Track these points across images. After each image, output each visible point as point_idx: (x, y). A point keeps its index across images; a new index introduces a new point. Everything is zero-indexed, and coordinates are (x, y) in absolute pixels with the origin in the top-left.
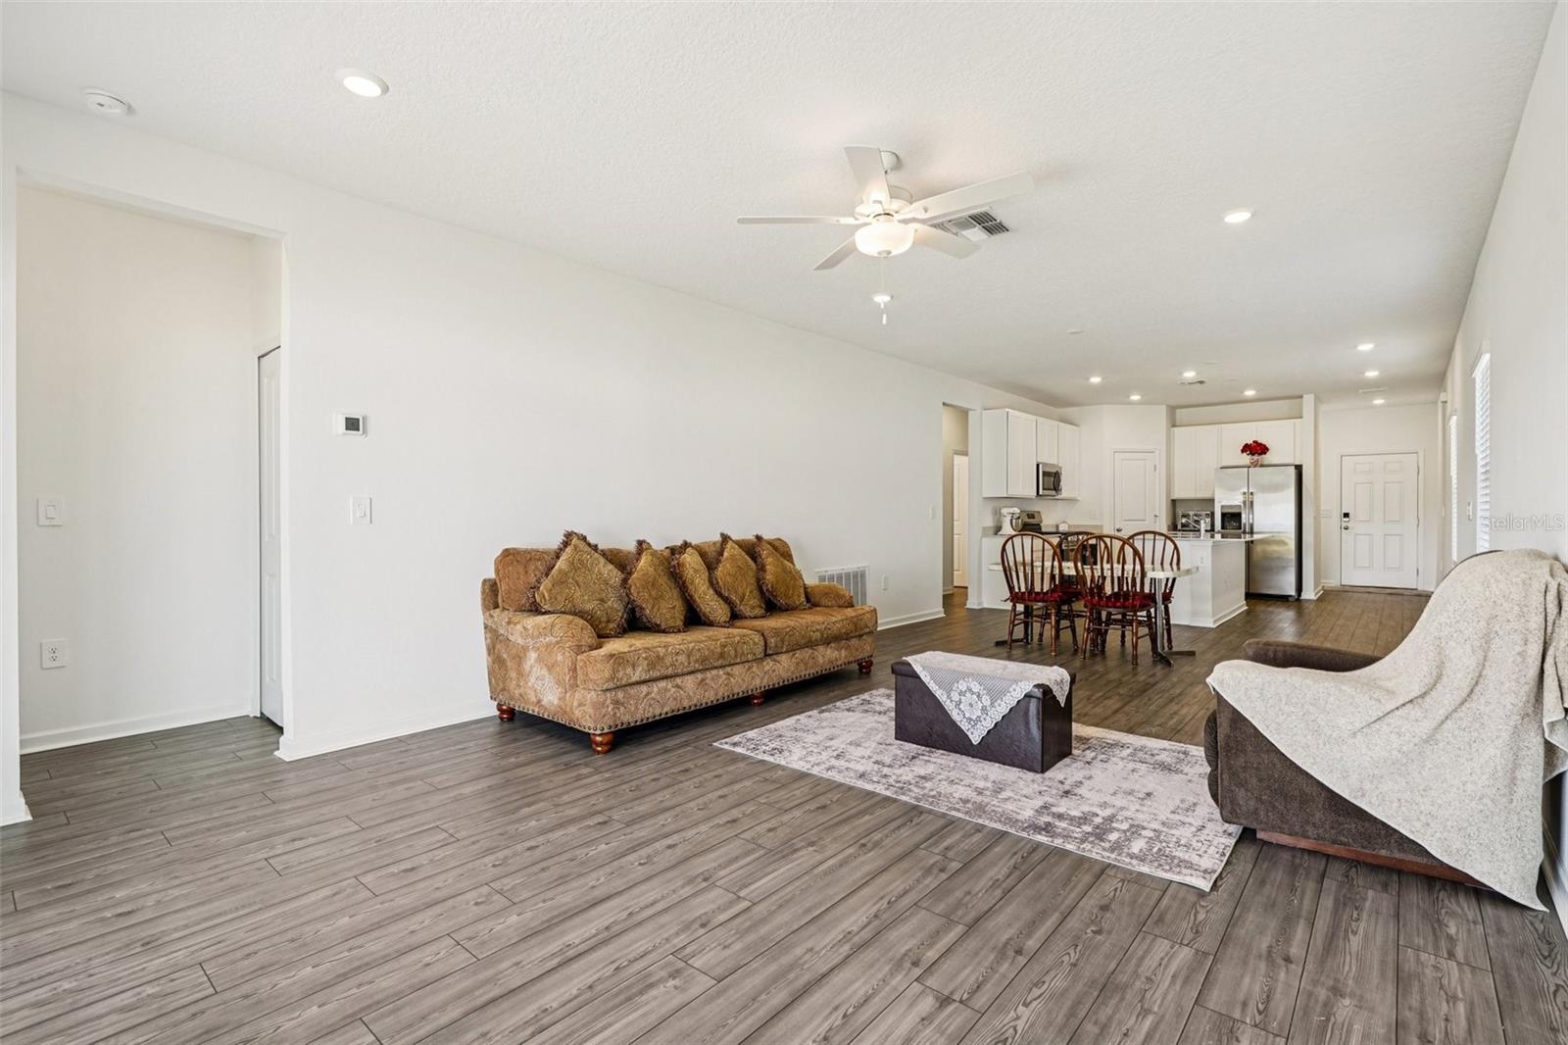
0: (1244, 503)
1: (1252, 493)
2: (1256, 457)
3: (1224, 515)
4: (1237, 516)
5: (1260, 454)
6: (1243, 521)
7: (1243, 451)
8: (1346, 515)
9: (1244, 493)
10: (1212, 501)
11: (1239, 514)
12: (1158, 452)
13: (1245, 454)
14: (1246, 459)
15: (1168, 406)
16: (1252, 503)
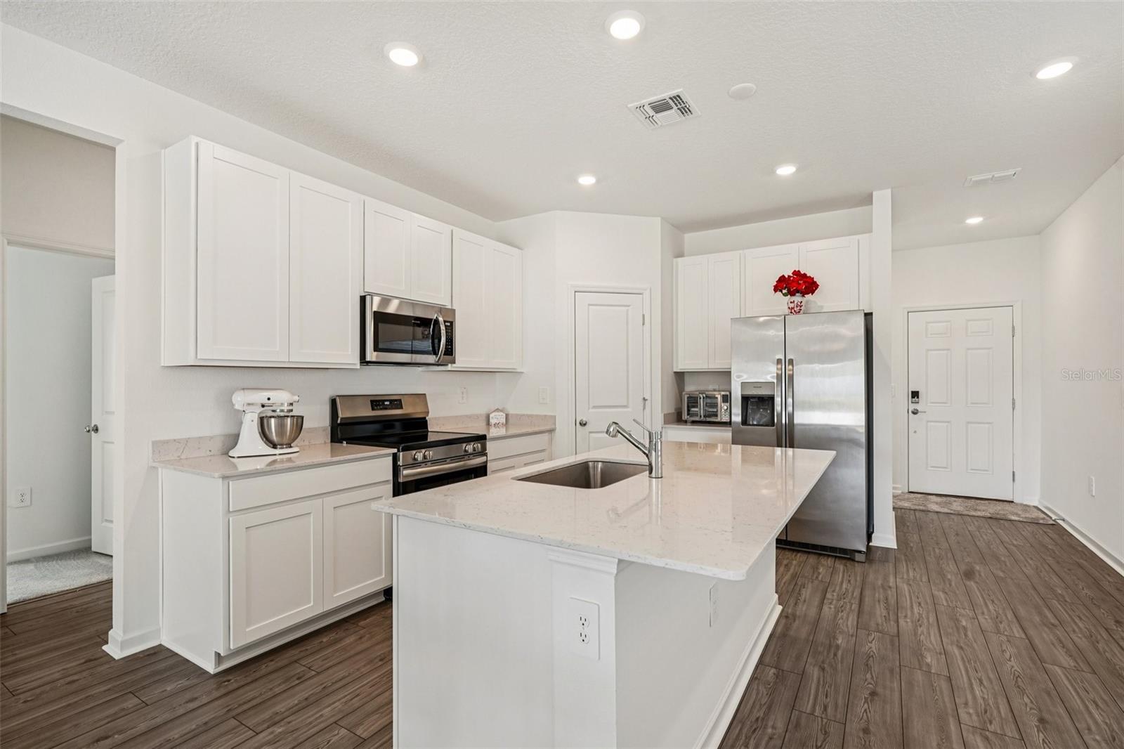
0: (779, 377)
1: (791, 362)
2: (797, 298)
3: (745, 399)
4: (767, 401)
5: (804, 294)
6: (778, 408)
7: (776, 289)
8: (915, 394)
9: (779, 361)
10: (727, 374)
11: (772, 398)
12: (647, 294)
13: (779, 293)
14: (782, 302)
15: (663, 219)
16: (791, 377)
